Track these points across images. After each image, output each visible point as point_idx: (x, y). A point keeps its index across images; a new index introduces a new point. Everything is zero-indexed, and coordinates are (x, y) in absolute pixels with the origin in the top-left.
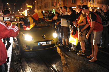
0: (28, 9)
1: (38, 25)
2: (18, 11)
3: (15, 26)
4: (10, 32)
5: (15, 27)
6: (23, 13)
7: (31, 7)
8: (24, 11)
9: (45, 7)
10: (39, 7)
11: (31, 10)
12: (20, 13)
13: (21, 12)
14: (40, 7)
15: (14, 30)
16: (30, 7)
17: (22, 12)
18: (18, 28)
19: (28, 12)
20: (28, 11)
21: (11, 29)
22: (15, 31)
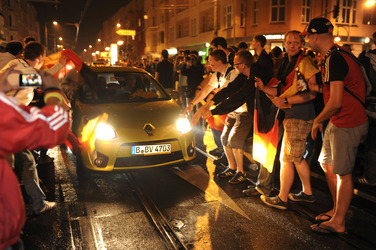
0: (121, 43)
1: (134, 95)
2: (87, 48)
3: (56, 108)
4: (37, 129)
5: (54, 112)
6: (103, 55)
7: (131, 37)
8: (107, 49)
9: (180, 35)
10: (158, 37)
11: (130, 46)
12: (93, 54)
13: (98, 52)
14: (162, 34)
15: (52, 124)
16: (126, 37)
17: (103, 50)
18: (66, 116)
19: (120, 53)
20: (121, 49)
21: (39, 120)
22: (55, 128)
